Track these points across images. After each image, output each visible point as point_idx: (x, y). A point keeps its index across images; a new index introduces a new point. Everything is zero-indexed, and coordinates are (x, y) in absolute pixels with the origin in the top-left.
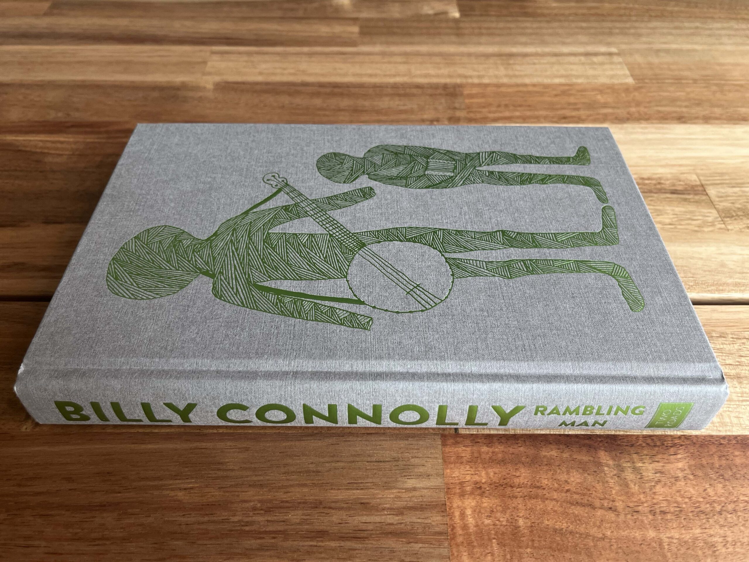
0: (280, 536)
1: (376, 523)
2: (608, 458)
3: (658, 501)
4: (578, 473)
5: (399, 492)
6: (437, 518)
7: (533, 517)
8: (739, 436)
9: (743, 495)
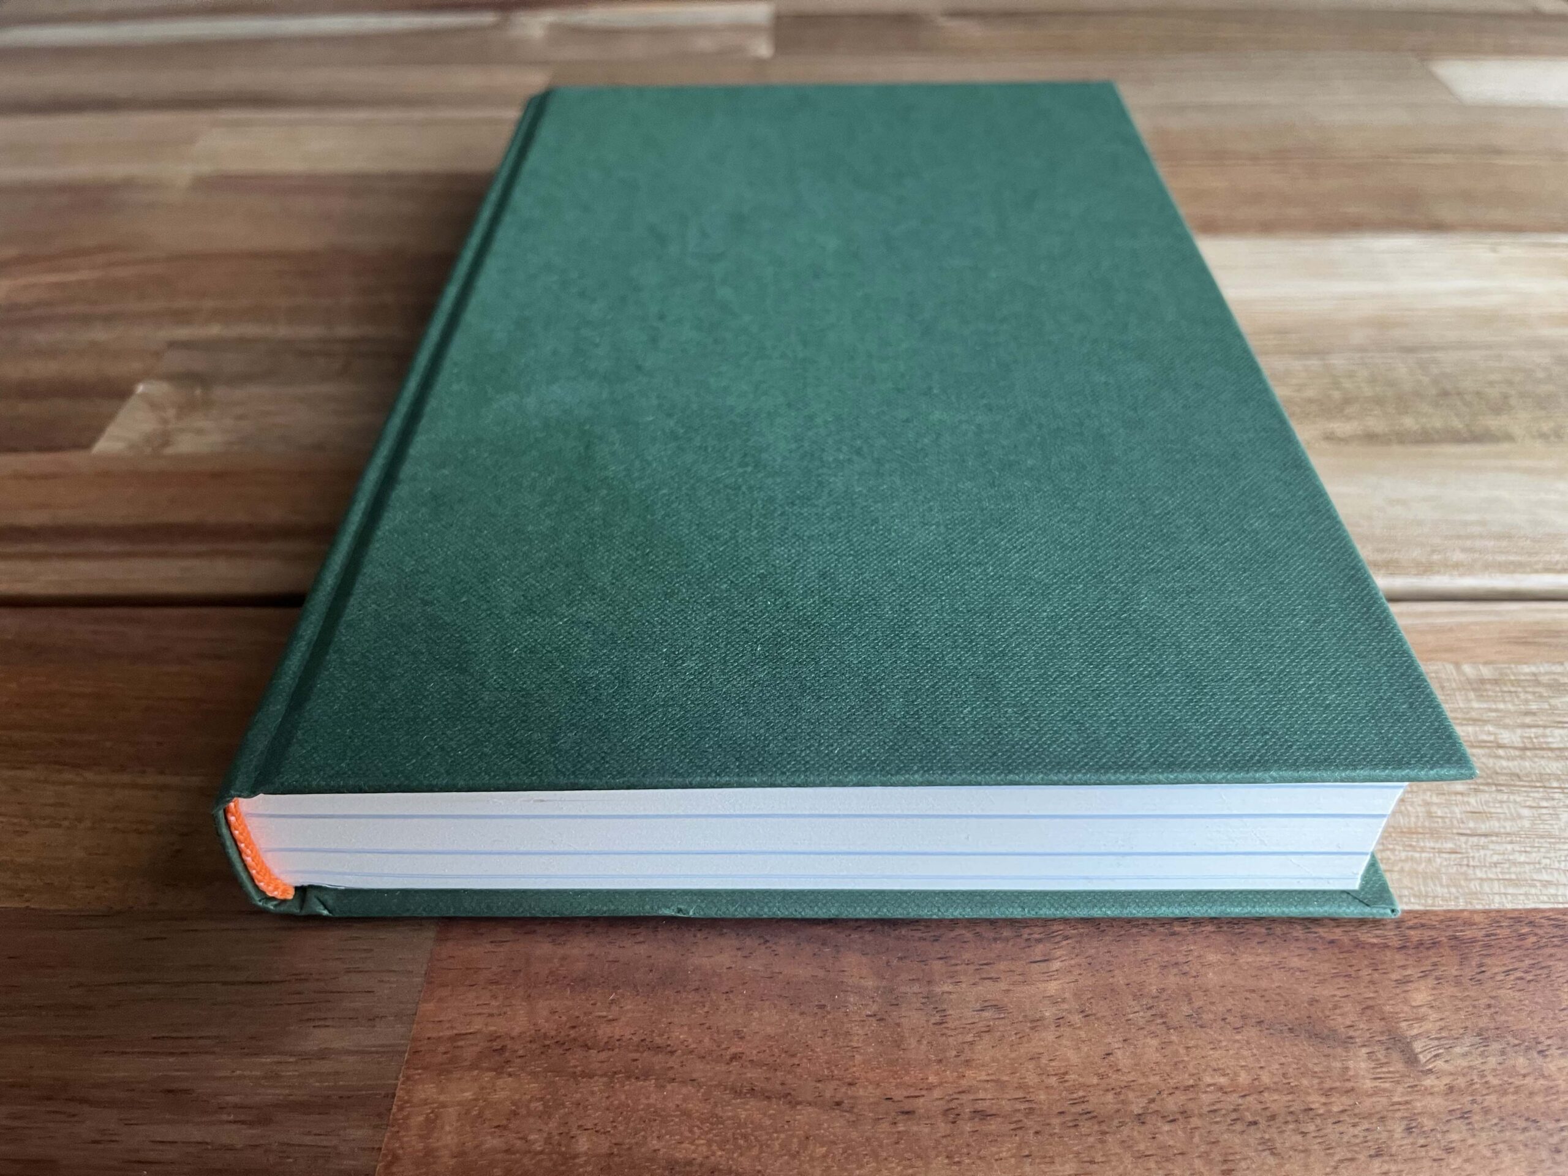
1: (188, 1144)
2: (865, 972)
3: (974, 1082)
4: (774, 1012)
5: (279, 1063)
6: (359, 1132)
7: (621, 1128)
9: (1215, 1070)
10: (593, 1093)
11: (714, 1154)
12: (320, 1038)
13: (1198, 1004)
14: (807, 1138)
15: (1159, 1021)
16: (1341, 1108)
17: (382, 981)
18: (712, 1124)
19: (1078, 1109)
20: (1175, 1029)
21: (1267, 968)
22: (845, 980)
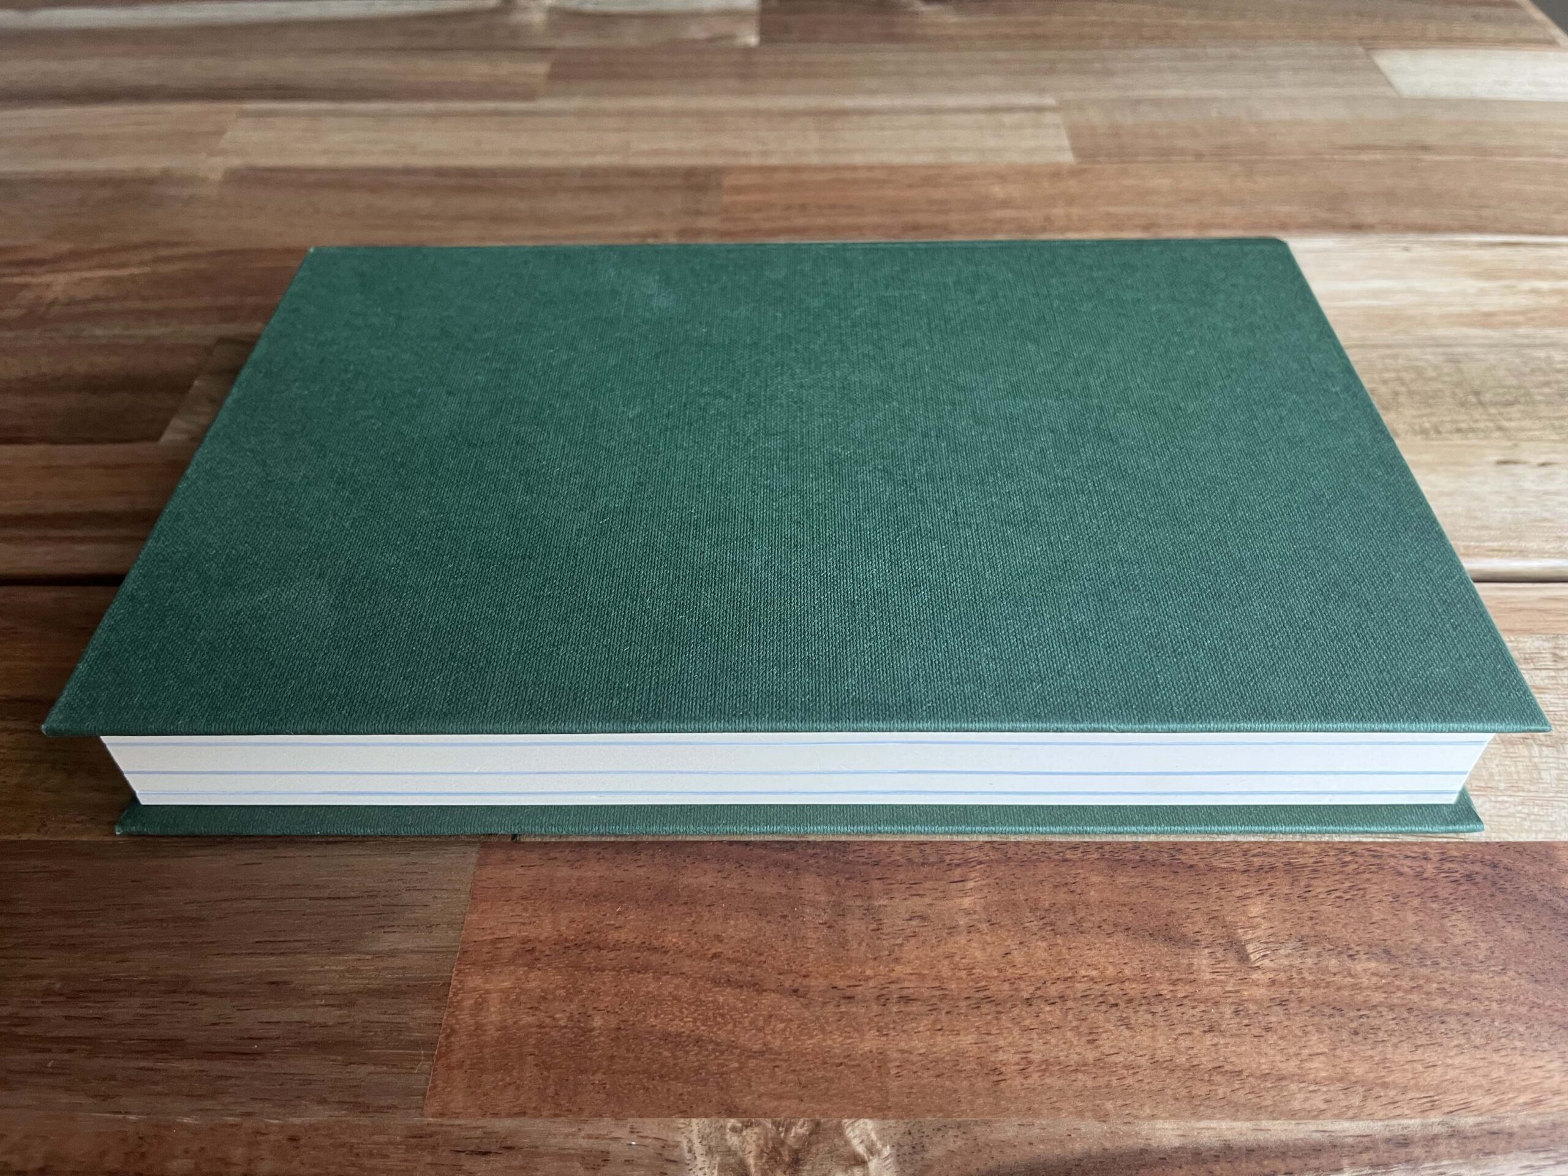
0: (83, 1047)
1: (290, 1023)
2: (819, 890)
3: (902, 975)
4: (746, 921)
5: (358, 960)
6: (424, 1012)
7: (626, 1009)
9: (1089, 965)
10: (604, 983)
11: (698, 1028)
12: (388, 941)
13: (1082, 914)
14: (771, 1016)
15: (1049, 928)
16: (1184, 994)
17: (436, 897)
18: (697, 1006)
19: (981, 994)
20: (1061, 934)
21: (1138, 887)
22: (803, 895)
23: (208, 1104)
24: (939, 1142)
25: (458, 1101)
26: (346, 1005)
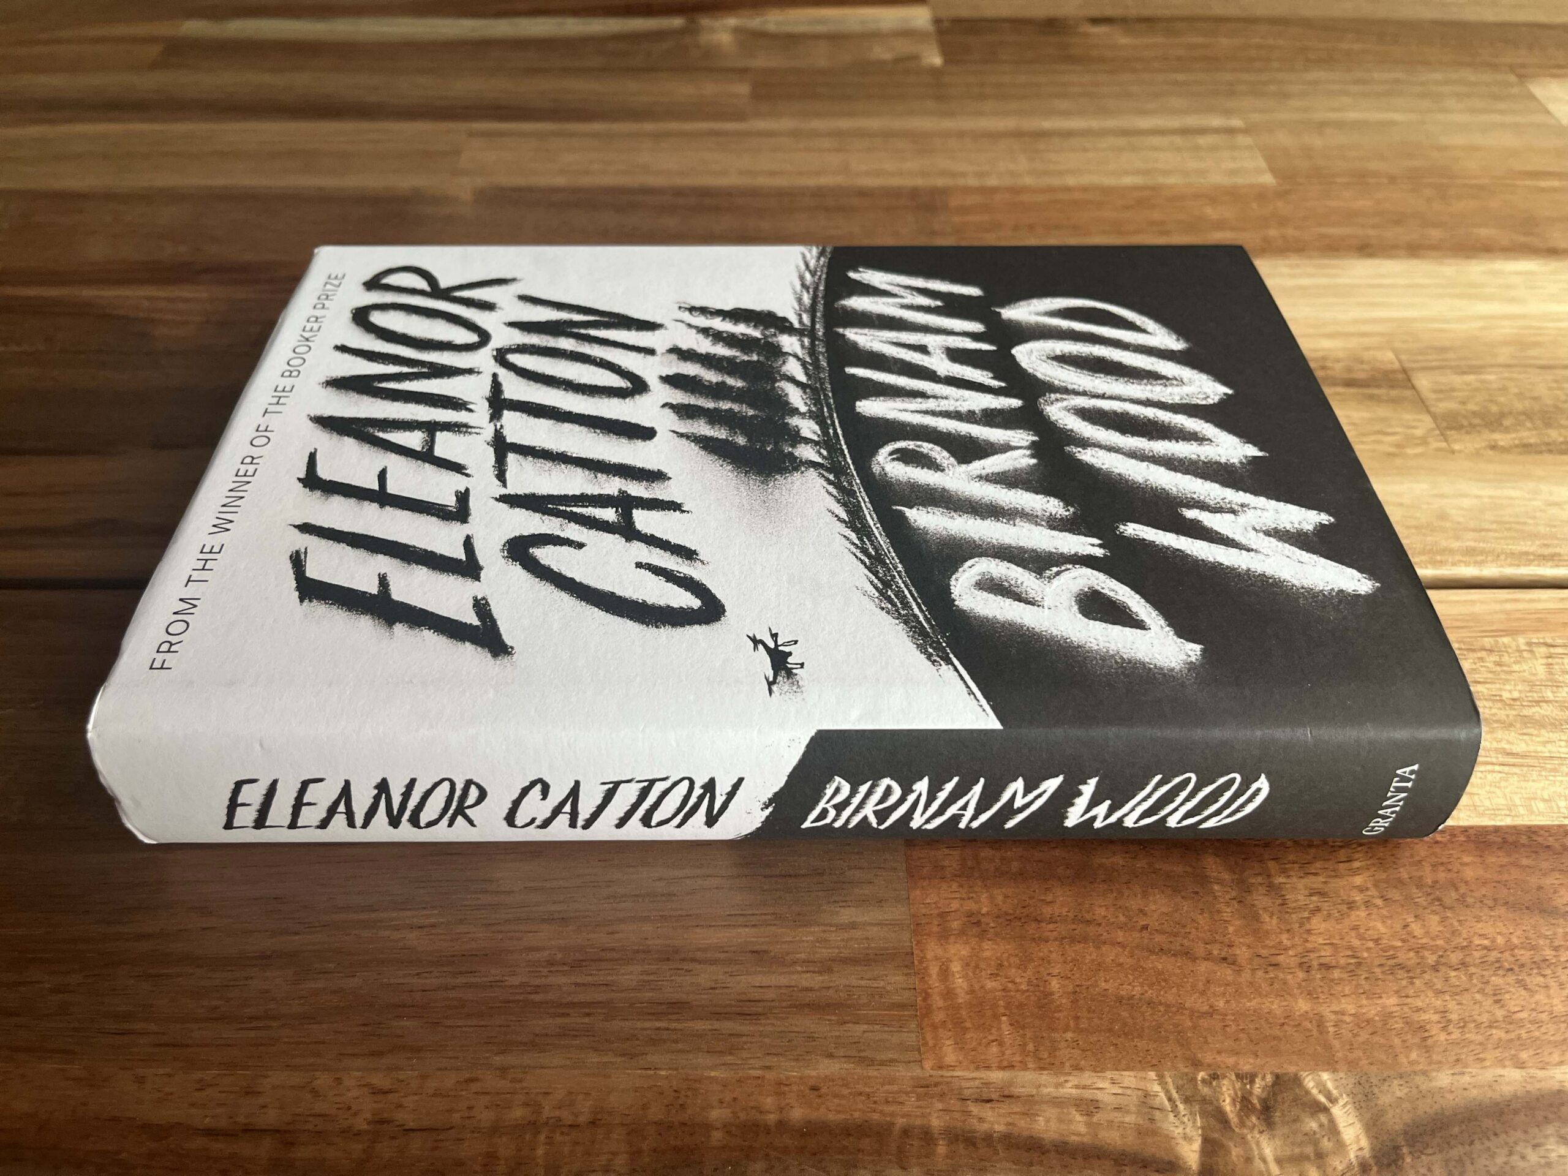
0: (599, 1011)
1: (780, 987)
2: (1220, 869)
3: (1316, 945)
4: (1163, 896)
5: (824, 931)
6: (897, 978)
7: (1077, 976)
8: (1472, 827)
9: (1480, 935)
10: (1051, 952)
11: (1146, 992)
12: (846, 915)
13: (1462, 891)
14: (1208, 981)
15: (1437, 903)
17: (877, 875)
18: (1139, 972)
19: (1392, 962)
20: (1449, 908)
21: (1506, 866)
22: (1208, 874)
23: (729, 1059)
24: (1388, 1091)
25: (951, 1057)
26: (825, 972)
